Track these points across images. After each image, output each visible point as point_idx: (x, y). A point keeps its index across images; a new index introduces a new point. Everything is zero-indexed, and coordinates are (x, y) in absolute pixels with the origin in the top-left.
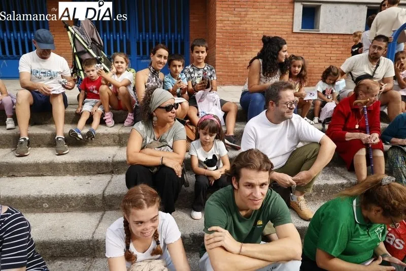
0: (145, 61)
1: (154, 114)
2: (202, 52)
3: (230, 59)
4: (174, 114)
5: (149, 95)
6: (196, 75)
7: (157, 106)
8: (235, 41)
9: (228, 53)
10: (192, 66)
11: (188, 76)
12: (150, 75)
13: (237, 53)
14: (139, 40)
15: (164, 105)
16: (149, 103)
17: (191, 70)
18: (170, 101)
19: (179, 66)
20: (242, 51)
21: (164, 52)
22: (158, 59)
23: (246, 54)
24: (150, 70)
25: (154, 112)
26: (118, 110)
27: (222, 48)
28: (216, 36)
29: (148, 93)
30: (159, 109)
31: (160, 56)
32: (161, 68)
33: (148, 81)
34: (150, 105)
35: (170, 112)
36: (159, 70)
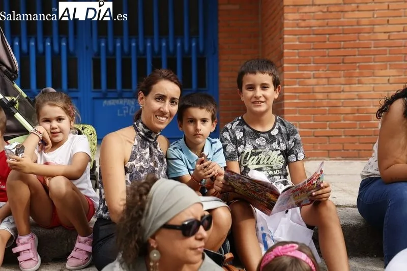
0: (111, 103)
1: (153, 244)
2: (264, 87)
3: (319, 96)
4: (202, 244)
5: (141, 196)
6: (249, 149)
7: (161, 223)
8: (332, 52)
9: (313, 81)
10: (242, 123)
11: (231, 148)
12: (136, 143)
13: (337, 80)
14: (99, 54)
15: (177, 222)
16: (140, 217)
17: (239, 135)
18: (192, 210)
19: (204, 121)
20: (349, 76)
21: (170, 88)
22: (157, 105)
23: (360, 82)
24: (137, 130)
25: (153, 237)
26: (52, 228)
27: (300, 69)
28: (283, 42)
29: (138, 191)
30: (165, 232)
31: (161, 98)
32: (162, 126)
33: (133, 157)
34: (143, 221)
35: (192, 239)
36: (159, 130)
